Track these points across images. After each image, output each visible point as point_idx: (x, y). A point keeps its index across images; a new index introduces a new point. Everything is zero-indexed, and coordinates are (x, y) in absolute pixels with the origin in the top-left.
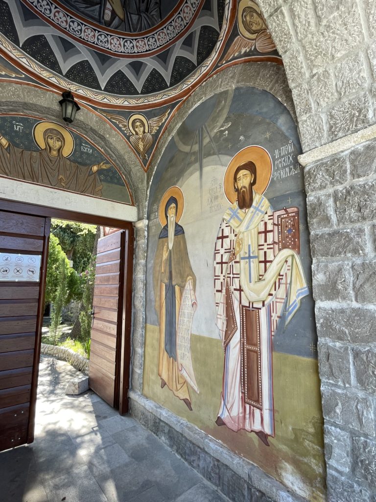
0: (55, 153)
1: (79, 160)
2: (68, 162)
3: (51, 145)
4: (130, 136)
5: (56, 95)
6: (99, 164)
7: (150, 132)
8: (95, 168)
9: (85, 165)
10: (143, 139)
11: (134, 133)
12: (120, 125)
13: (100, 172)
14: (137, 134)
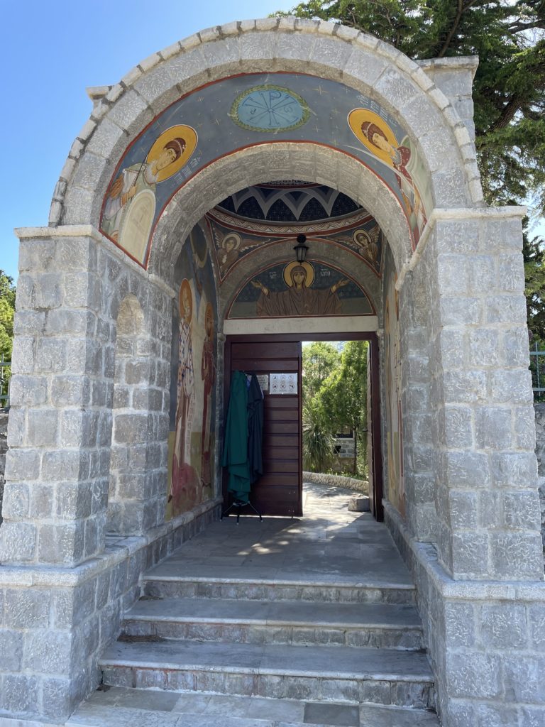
0: (299, 286)
1: (320, 285)
2: (311, 290)
3: (297, 281)
4: (358, 249)
5: (292, 242)
6: (337, 282)
7: (373, 241)
8: (334, 288)
9: (325, 288)
10: (370, 249)
11: (361, 245)
12: (348, 243)
13: (338, 291)
14: (363, 245)
